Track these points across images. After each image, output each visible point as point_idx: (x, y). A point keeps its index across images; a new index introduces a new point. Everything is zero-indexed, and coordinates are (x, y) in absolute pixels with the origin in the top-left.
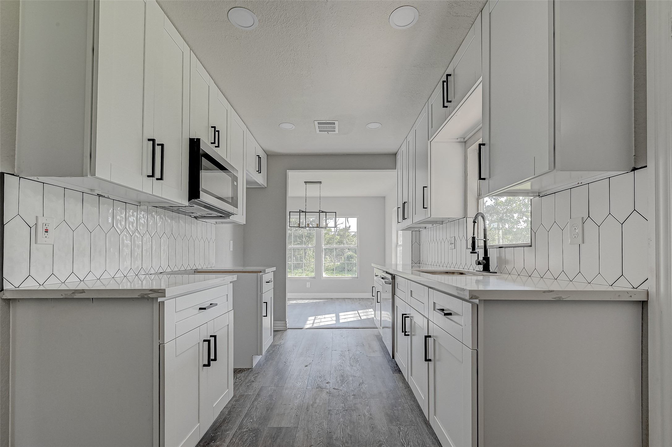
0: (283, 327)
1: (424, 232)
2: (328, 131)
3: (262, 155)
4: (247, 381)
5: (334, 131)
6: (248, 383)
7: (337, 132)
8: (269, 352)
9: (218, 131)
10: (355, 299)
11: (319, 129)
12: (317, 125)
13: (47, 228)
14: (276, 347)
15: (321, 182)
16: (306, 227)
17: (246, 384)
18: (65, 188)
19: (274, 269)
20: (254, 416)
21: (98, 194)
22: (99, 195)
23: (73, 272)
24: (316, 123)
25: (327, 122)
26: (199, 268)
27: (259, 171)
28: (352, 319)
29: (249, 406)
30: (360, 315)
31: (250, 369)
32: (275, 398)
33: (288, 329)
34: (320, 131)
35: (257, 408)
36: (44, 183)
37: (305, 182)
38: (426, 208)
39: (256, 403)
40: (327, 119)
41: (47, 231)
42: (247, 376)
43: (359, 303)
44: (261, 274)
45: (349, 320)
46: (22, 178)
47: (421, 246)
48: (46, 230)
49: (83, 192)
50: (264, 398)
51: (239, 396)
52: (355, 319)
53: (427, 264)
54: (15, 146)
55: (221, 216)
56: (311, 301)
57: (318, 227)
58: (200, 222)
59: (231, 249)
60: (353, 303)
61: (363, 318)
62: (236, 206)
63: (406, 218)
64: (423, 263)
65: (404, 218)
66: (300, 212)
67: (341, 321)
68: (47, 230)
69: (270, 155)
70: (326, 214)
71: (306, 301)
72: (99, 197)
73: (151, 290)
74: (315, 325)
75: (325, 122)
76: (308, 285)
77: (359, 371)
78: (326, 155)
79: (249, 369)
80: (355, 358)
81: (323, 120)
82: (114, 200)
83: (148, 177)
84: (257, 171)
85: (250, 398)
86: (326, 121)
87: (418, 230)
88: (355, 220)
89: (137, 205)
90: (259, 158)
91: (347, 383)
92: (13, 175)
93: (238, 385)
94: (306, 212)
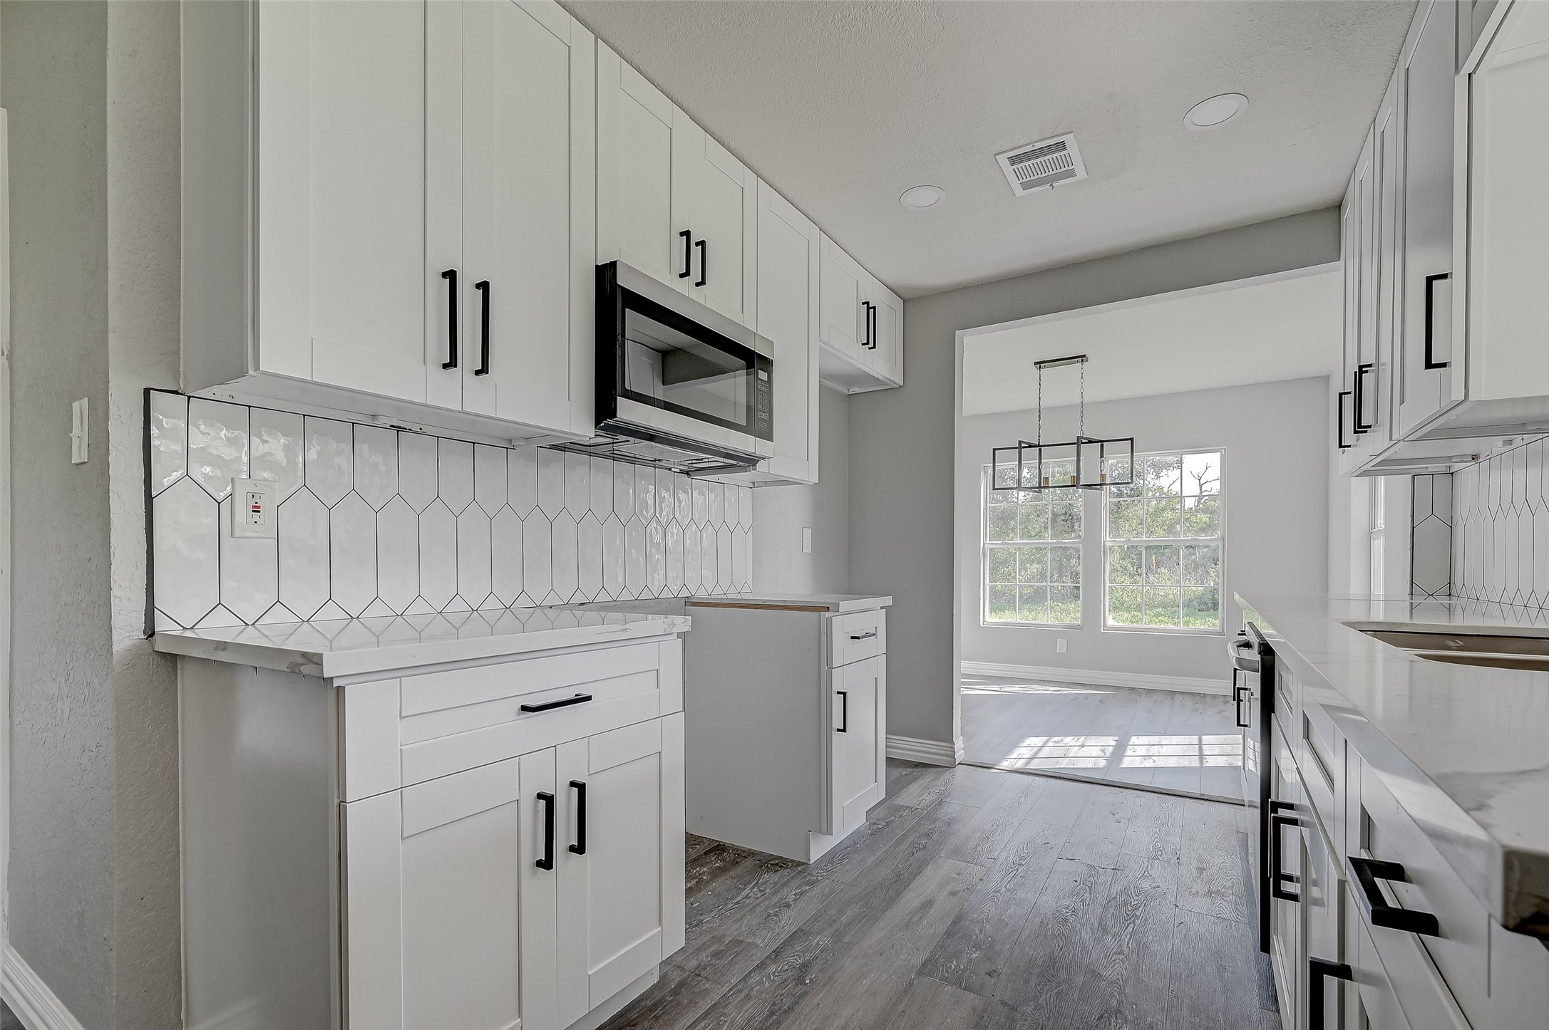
0: (945, 758)
1: (1468, 475)
2: (1050, 180)
3: (880, 298)
4: (775, 899)
5: (1071, 174)
6: (774, 906)
7: (1081, 173)
8: (875, 824)
9: (702, 244)
10: (1208, 700)
11: (1021, 181)
12: (1008, 169)
13: (256, 503)
14: (901, 813)
15: (1084, 356)
16: (1040, 487)
17: (768, 907)
18: (304, 416)
19: (888, 601)
20: (725, 1022)
21: (391, 426)
22: (398, 429)
23: (330, 599)
24: (1003, 159)
25: (1038, 146)
26: (701, 594)
27: (870, 341)
28: (1171, 763)
29: (734, 981)
30: (1205, 752)
31: (803, 864)
32: (811, 979)
33: (959, 764)
34: (1026, 186)
35: (748, 997)
36: (249, 407)
37: (1036, 363)
38: (1443, 365)
39: (756, 977)
40: (1035, 138)
41: (256, 510)
42: (785, 884)
43: (1220, 712)
44: (827, 614)
45: (1161, 762)
46: (193, 397)
47: (1459, 531)
48: (254, 507)
49: (353, 423)
50: (786, 967)
51: (730, 942)
52: (1185, 763)
53: (1483, 597)
54: (180, 332)
55: (732, 466)
56: (1066, 690)
57: (1074, 486)
58: (700, 481)
59: (807, 549)
60: (1196, 710)
61: (1211, 762)
62: (768, 436)
63: (1370, 427)
64: (1464, 594)
65: (1360, 428)
66: (1020, 448)
67: (1127, 763)
68: (259, 507)
69: (911, 300)
70: (1102, 445)
71: (1051, 690)
72: (398, 431)
73: (304, 654)
74: (1034, 765)
75: (1029, 148)
76: (1061, 646)
77: (1121, 957)
78: (1074, 264)
79: (799, 864)
80: (1125, 905)
81: (1021, 143)
82: (438, 437)
83: (443, 368)
84: (863, 344)
85: (752, 955)
86: (1032, 143)
87: (1440, 467)
88: (1214, 459)
89: (507, 448)
90: (868, 308)
91: (1059, 994)
92: (176, 392)
93: (749, 904)
94: (1039, 446)
